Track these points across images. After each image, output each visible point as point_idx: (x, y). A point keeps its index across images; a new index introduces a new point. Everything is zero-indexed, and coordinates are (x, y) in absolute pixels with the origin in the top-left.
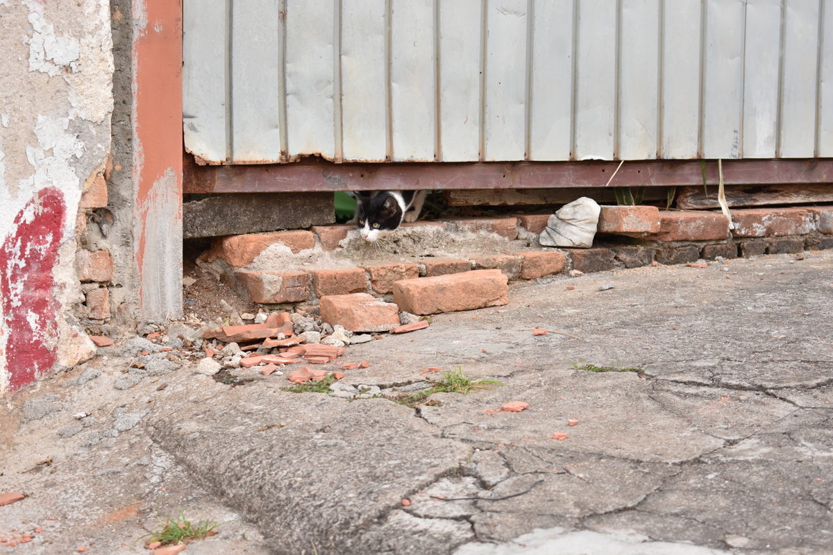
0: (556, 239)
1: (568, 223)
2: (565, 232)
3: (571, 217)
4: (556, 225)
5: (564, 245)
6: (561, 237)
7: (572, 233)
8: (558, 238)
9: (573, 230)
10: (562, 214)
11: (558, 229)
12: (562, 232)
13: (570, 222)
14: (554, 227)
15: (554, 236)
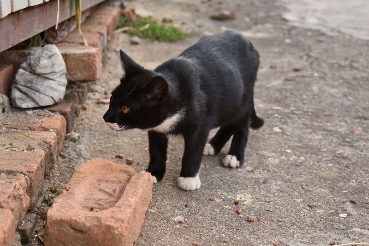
0: (37, 99)
1: (49, 79)
2: (44, 89)
3: (51, 71)
4: (30, 82)
5: (47, 105)
6: (42, 96)
7: (52, 89)
8: (39, 97)
9: (52, 85)
10: (40, 68)
11: (35, 86)
12: (41, 90)
13: (48, 76)
14: (29, 85)
15: (33, 95)
